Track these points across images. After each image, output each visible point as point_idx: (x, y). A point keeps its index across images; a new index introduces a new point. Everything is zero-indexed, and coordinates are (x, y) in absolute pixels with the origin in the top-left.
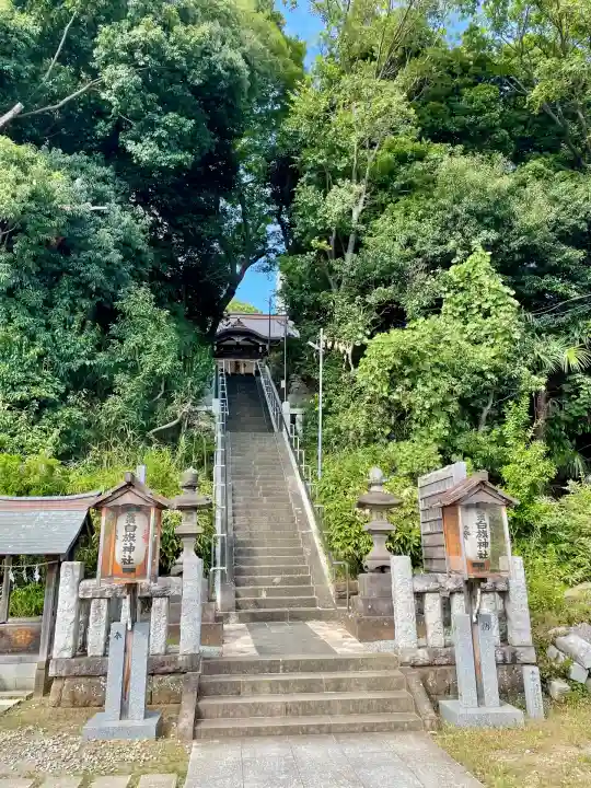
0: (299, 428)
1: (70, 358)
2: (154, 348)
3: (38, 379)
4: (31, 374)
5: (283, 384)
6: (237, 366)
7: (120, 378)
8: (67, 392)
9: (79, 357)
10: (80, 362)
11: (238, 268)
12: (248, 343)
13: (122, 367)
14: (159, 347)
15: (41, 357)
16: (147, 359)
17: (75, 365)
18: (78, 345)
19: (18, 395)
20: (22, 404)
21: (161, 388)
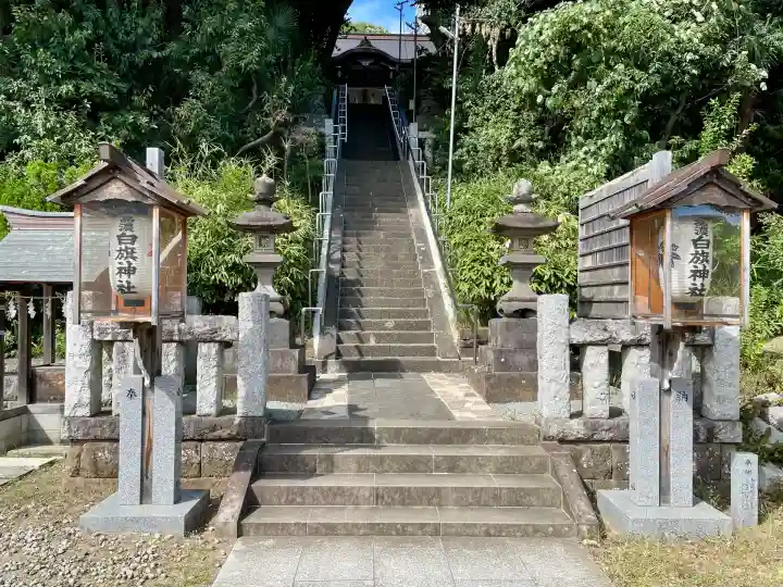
0: (428, 154)
2: (235, 34)
3: (90, 71)
4: (79, 65)
5: (412, 105)
6: (365, 96)
7: (199, 76)
8: (130, 92)
9: (144, 47)
12: (376, 67)
13: (200, 59)
14: (242, 33)
15: (90, 44)
16: (226, 48)
17: (140, 57)
18: (140, 31)
19: (66, 88)
20: (67, 103)
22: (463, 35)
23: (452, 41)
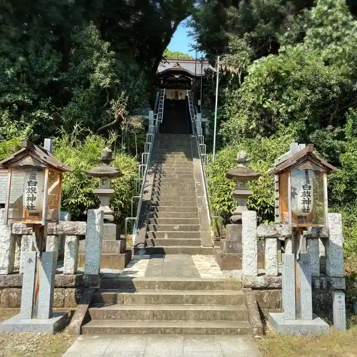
5: (199, 103)
6: (177, 94)
11: (173, 23)
12: (183, 79)
14: (101, 69)
22: (221, 71)
23: (215, 73)
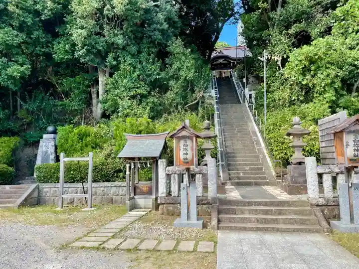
0: (253, 100)
1: (150, 76)
2: (185, 68)
3: (139, 85)
4: (136, 84)
5: (245, 80)
6: (221, 74)
7: (172, 83)
8: (151, 91)
9: (154, 75)
10: (154, 77)
11: (220, 25)
12: (225, 62)
13: (172, 77)
14: (187, 67)
15: (139, 76)
16: (182, 73)
17: (152, 79)
18: (153, 70)
19: (132, 93)
20: (133, 97)
21: (189, 86)
22: (268, 59)
23: (263, 62)
